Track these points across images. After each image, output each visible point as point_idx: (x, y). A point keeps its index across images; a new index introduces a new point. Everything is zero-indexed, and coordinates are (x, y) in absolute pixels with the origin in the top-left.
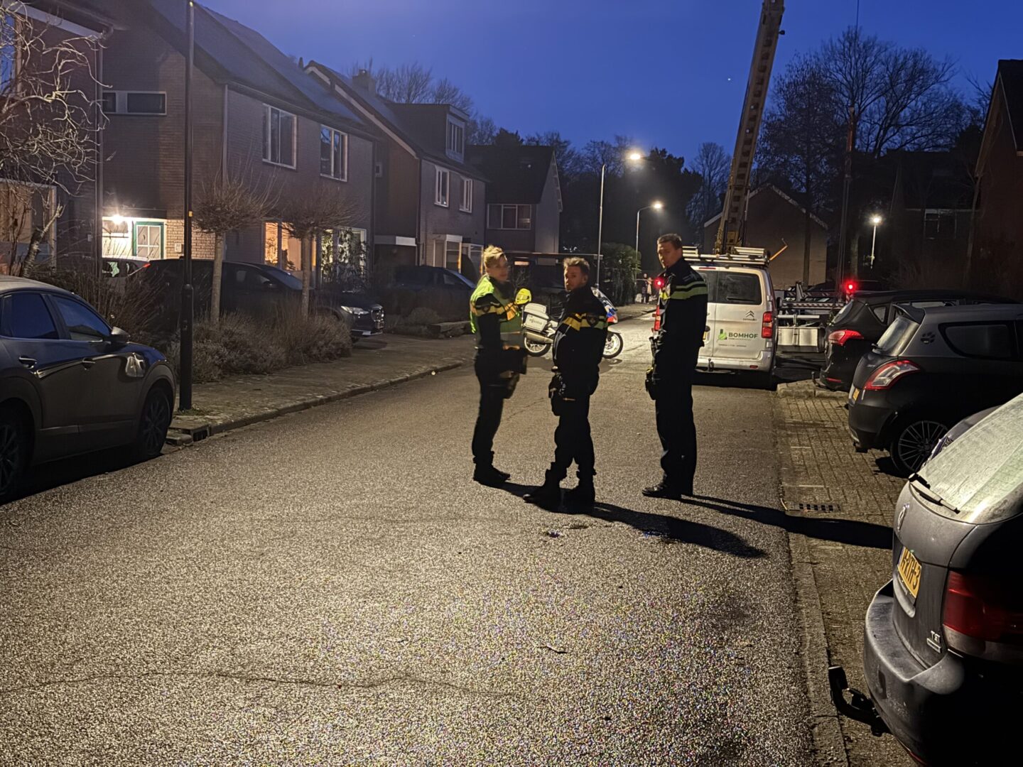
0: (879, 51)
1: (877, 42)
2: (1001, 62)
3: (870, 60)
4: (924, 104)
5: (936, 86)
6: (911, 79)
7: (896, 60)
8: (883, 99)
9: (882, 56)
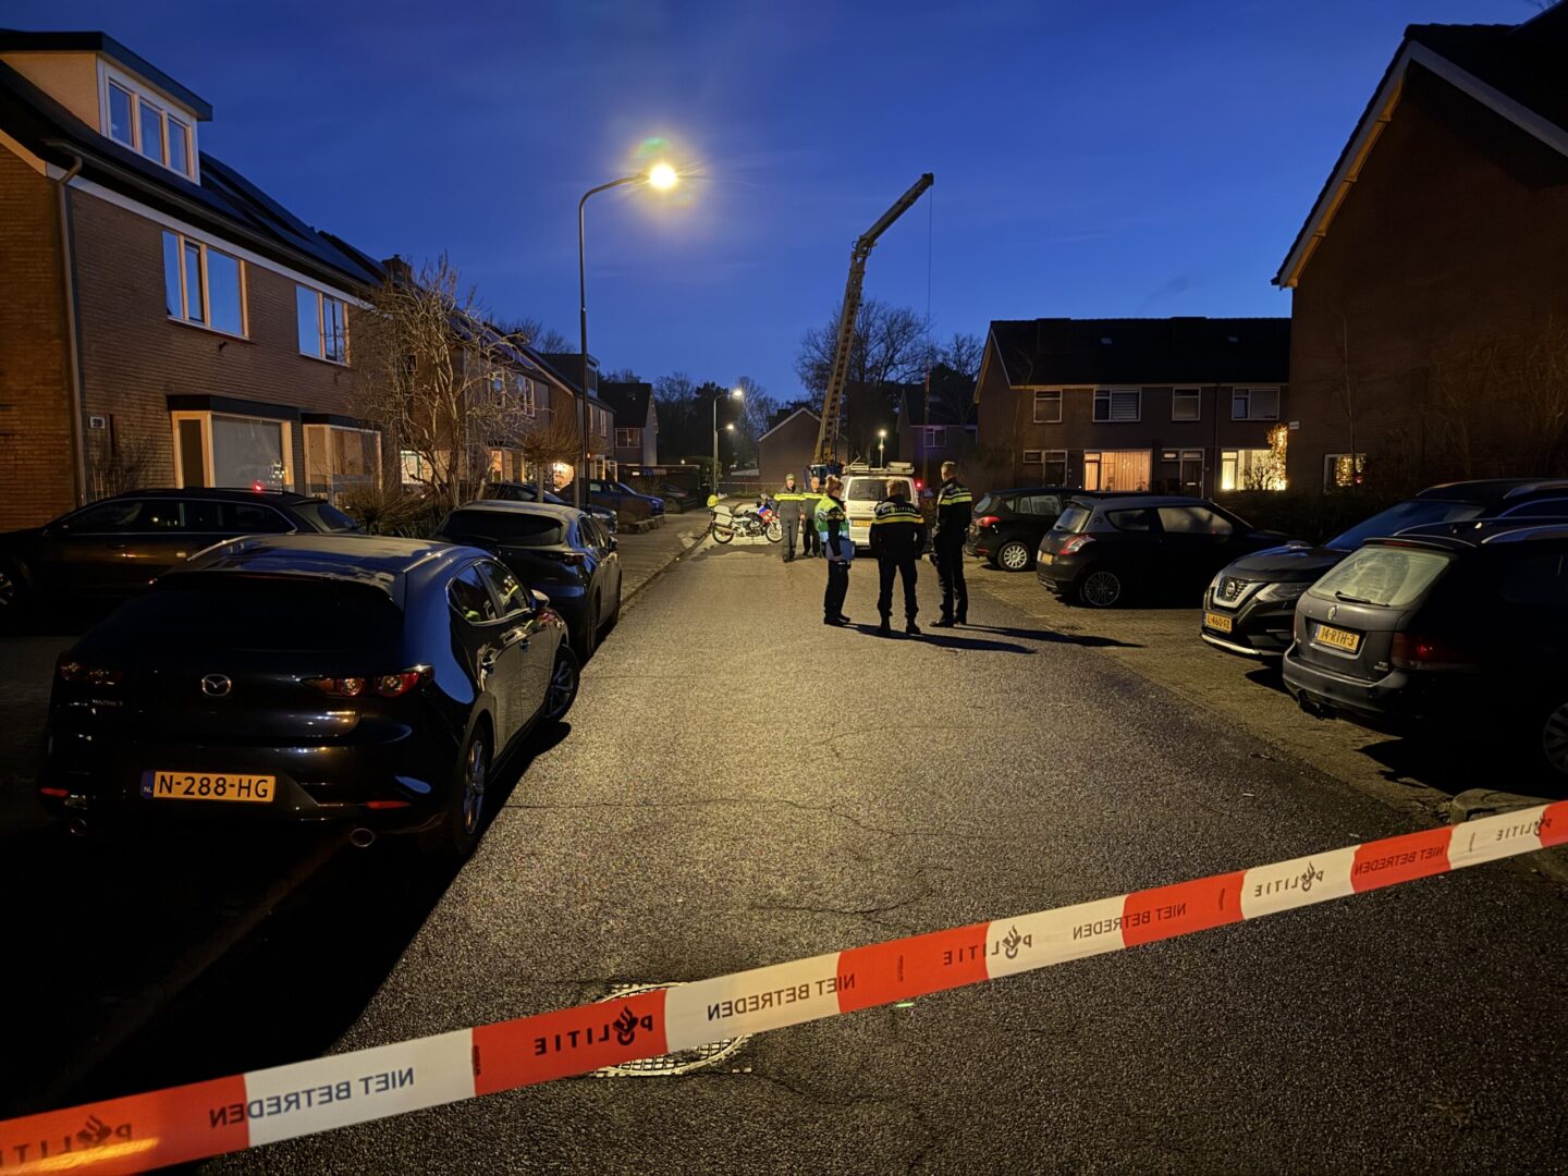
0: (878, 310)
1: (877, 302)
2: (992, 323)
3: (872, 315)
4: (911, 349)
5: (919, 335)
6: (903, 330)
7: (892, 316)
8: (883, 345)
9: (881, 313)
